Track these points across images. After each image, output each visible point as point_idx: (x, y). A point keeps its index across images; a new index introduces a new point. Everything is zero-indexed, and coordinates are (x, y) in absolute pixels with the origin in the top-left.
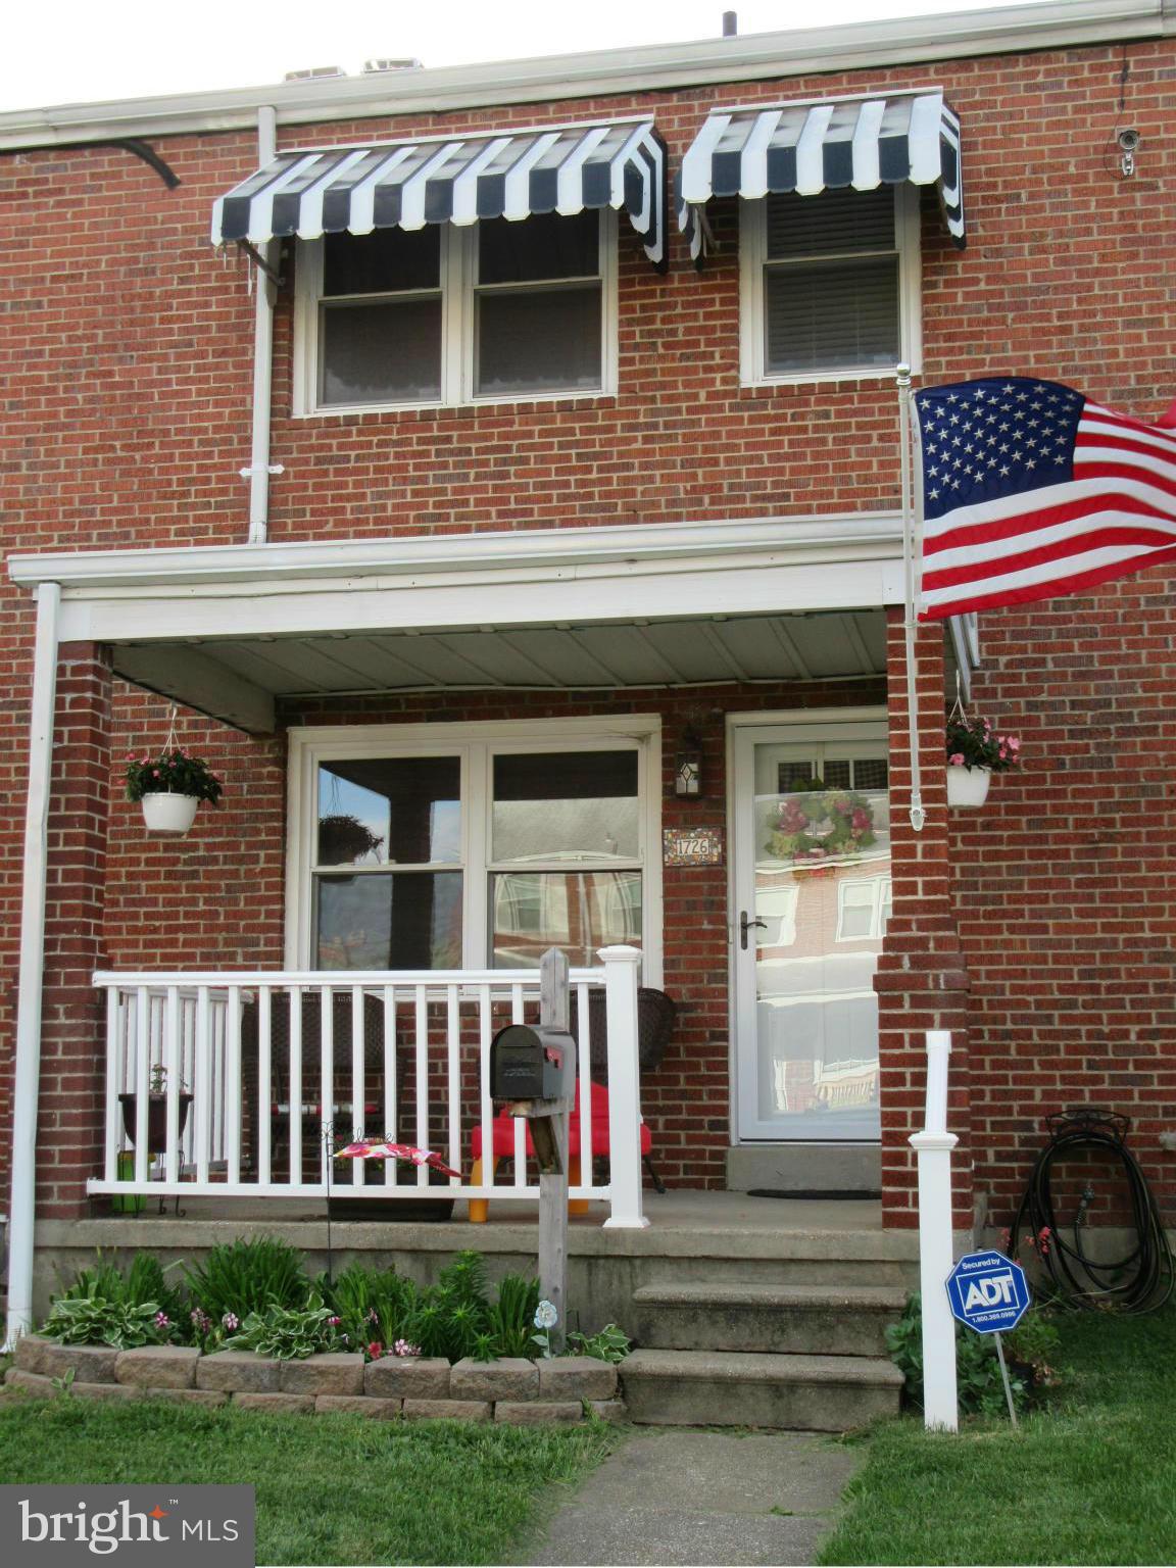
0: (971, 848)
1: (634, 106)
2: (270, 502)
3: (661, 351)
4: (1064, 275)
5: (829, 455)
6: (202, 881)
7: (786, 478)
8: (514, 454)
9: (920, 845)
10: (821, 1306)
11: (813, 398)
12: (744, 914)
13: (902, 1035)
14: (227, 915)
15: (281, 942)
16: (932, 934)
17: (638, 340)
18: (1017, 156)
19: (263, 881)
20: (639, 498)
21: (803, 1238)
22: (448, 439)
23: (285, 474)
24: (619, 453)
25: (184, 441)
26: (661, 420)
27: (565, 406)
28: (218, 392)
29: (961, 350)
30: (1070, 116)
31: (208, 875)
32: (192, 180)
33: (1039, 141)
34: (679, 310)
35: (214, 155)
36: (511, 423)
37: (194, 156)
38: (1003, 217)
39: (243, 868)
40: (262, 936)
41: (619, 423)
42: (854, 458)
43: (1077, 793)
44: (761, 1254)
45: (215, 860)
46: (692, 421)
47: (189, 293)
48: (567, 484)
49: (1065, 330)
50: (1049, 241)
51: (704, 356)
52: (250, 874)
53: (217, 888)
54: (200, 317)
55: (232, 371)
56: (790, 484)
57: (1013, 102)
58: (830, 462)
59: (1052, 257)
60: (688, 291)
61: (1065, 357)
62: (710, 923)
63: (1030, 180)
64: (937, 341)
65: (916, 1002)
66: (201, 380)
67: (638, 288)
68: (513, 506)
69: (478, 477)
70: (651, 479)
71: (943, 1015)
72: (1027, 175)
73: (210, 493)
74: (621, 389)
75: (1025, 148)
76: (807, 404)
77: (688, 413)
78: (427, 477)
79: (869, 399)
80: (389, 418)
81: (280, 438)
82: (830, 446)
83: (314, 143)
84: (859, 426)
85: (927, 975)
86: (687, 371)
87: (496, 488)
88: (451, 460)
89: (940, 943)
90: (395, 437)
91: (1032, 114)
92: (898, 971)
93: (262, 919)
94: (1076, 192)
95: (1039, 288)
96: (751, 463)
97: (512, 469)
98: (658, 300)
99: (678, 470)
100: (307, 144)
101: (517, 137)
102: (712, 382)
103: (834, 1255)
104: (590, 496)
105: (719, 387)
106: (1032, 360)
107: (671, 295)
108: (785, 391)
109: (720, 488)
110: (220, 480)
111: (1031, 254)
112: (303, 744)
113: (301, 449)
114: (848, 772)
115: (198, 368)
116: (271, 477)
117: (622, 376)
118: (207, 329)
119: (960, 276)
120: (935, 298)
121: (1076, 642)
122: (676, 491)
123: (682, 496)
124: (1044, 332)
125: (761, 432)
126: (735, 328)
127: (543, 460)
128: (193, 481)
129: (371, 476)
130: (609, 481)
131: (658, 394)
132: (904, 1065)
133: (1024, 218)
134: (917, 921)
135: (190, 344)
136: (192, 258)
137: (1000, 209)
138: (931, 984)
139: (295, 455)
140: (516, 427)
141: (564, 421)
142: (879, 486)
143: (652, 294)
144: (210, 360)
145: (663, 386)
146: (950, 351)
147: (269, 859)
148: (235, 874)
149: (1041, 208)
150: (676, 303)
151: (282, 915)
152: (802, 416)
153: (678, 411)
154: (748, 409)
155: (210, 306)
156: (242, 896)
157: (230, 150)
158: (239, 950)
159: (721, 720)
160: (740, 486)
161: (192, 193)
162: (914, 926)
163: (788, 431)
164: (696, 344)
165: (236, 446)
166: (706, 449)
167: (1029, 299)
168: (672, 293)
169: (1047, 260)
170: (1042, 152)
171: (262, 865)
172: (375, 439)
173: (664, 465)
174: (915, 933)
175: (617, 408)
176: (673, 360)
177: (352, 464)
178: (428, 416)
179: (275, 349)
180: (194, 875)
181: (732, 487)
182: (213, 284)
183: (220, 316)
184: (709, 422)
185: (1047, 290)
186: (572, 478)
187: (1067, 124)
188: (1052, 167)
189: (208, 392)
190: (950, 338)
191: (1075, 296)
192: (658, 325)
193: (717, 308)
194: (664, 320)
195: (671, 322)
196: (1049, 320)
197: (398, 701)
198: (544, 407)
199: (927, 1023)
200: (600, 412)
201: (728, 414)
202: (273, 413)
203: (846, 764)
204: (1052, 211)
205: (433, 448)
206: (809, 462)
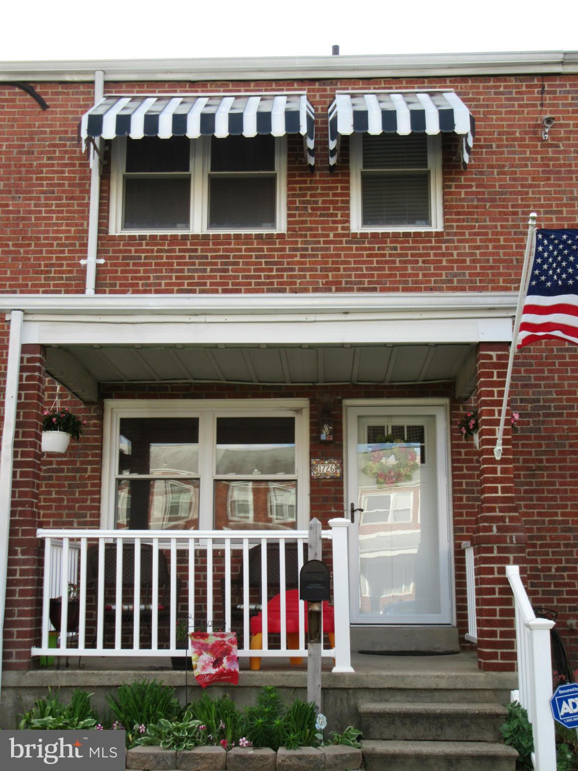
0: (471, 472)
1: (296, 86)
2: (97, 279)
3: (310, 211)
4: (514, 186)
5: (397, 269)
6: (55, 482)
7: (375, 279)
8: (231, 260)
9: (499, 467)
10: (463, 714)
11: (388, 240)
12: (352, 505)
13: (493, 568)
14: (68, 500)
15: (99, 516)
16: (507, 514)
17: (298, 205)
18: (491, 126)
19: (89, 482)
20: (298, 286)
21: (442, 677)
22: (196, 251)
23: (105, 264)
24: (287, 262)
25: (48, 244)
26: (310, 246)
27: (259, 237)
28: (68, 218)
29: (463, 220)
30: (516, 109)
31: (58, 478)
32: (55, 106)
33: (502, 120)
34: (319, 191)
35: (68, 94)
36: (230, 244)
37: (57, 94)
38: (484, 156)
39: (78, 475)
40: (88, 512)
41: (287, 247)
42: (410, 271)
43: (523, 445)
44: (419, 686)
45: (62, 470)
46: (326, 248)
47: (53, 165)
48: (259, 277)
49: (516, 213)
50: (506, 169)
51: (332, 215)
52: (82, 478)
53: (63, 486)
54: (58, 179)
55: (76, 208)
56: (377, 283)
57: (488, 100)
58: (398, 273)
59: (508, 177)
60: (324, 182)
61: (514, 226)
62: (335, 509)
63: (497, 138)
64: (451, 215)
65: (500, 550)
66: (58, 212)
67: (297, 178)
68: (230, 287)
69: (212, 271)
70: (304, 277)
71: (515, 557)
72: (496, 136)
73: (63, 272)
74: (289, 229)
75: (494, 122)
76: (386, 242)
77: (324, 244)
78: (184, 269)
79: (417, 242)
80: (164, 238)
81: (102, 245)
82: (398, 265)
83: (124, 92)
84: (412, 255)
85: (506, 536)
86: (323, 222)
87: (221, 277)
88: (197, 261)
89: (512, 519)
90: (166, 248)
91: (498, 106)
92: (490, 534)
93: (89, 503)
94: (520, 146)
95: (502, 192)
96: (357, 271)
97: (230, 268)
98: (308, 185)
99: (319, 273)
100: (120, 92)
101: (237, 97)
102: (337, 228)
103: (459, 686)
104: (272, 283)
105: (340, 231)
106: (499, 227)
107: (315, 183)
108: (374, 235)
109: (340, 283)
110: (68, 265)
111: (498, 175)
112: (112, 409)
113: (114, 252)
114: (403, 432)
115: (57, 205)
116: (98, 265)
117: (289, 223)
118: (63, 185)
119: (463, 183)
120: (450, 193)
121: (522, 369)
122: (318, 283)
123: (321, 286)
124: (505, 213)
125: (362, 256)
126: (348, 202)
127: (247, 264)
128: (53, 265)
129: (153, 267)
130: (282, 277)
131: (308, 233)
132: (494, 584)
133: (494, 157)
134: (499, 507)
135: (53, 192)
136: (55, 147)
137: (482, 152)
138: (508, 541)
139: (111, 254)
140: (232, 246)
141: (258, 244)
142: (423, 286)
143: (305, 182)
144: (64, 201)
145: (311, 229)
146: (458, 221)
147: (93, 470)
148: (74, 478)
149: (503, 153)
150: (318, 187)
151: (99, 500)
152: (383, 249)
153: (319, 242)
154: (355, 244)
155: (64, 173)
156: (77, 490)
157: (77, 92)
158: (75, 520)
159: (340, 402)
160: (351, 283)
161: (56, 113)
162: (497, 510)
163: (376, 255)
164: (328, 209)
165: (78, 247)
166: (333, 263)
167: (497, 197)
168: (316, 182)
169: (506, 178)
170: (503, 125)
171: (89, 473)
172: (156, 248)
173: (311, 270)
174: (498, 514)
175: (287, 239)
176: (316, 216)
177: (143, 261)
178: (185, 237)
179: (101, 198)
180: (50, 478)
181: (347, 283)
182: (66, 162)
183: (69, 179)
184: (335, 249)
185: (506, 193)
186: (262, 274)
187: (515, 112)
188: (508, 133)
189: (63, 218)
190: (458, 214)
191: (520, 197)
192: (308, 198)
193: (339, 191)
194: (311, 196)
195: (315, 197)
196: (507, 208)
197: (166, 387)
198: (248, 237)
199: (506, 561)
200: (277, 241)
201: (344, 245)
202: (99, 231)
203: (403, 427)
204: (508, 154)
205: (187, 254)
206: (387, 272)
